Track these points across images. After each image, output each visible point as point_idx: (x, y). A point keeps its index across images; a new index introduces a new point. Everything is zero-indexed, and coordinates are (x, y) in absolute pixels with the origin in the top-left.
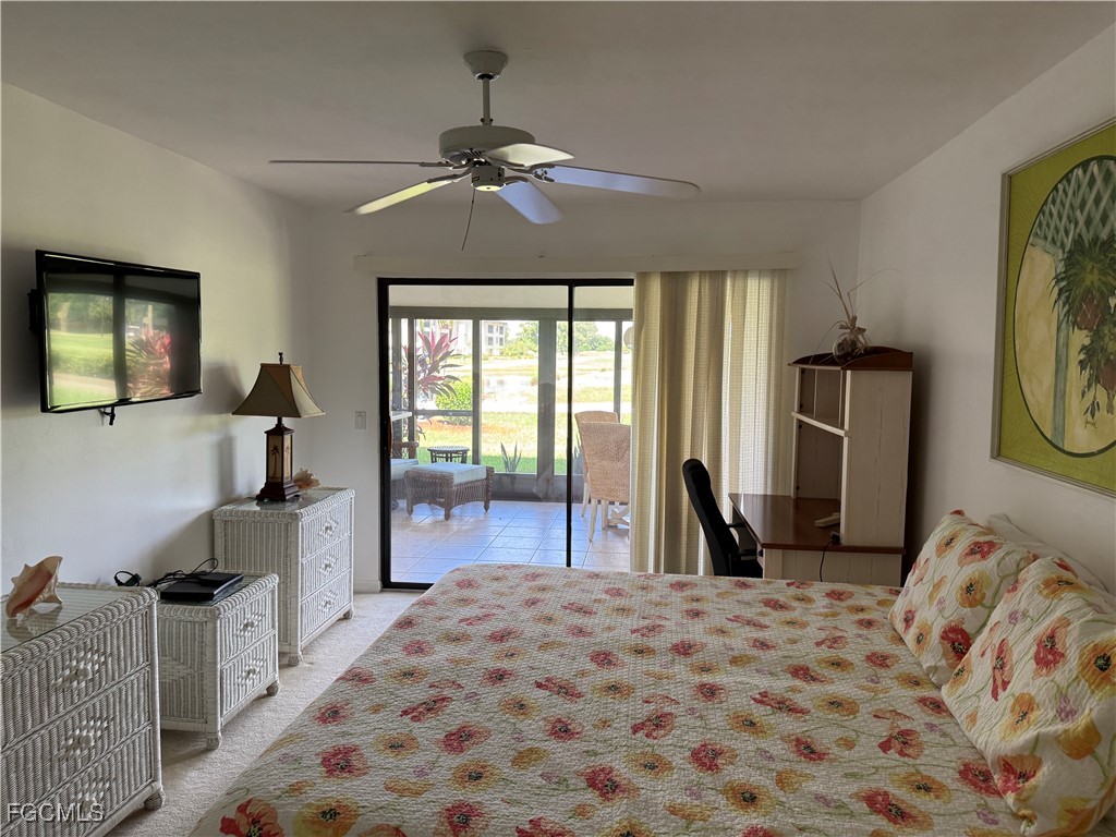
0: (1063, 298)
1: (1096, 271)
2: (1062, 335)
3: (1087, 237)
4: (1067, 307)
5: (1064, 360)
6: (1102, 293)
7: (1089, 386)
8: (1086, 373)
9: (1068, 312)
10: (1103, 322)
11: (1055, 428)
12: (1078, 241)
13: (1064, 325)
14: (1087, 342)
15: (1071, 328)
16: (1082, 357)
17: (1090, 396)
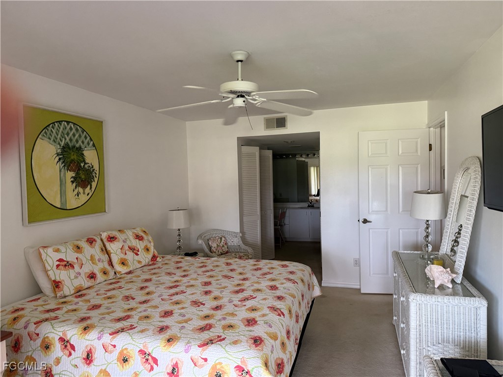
0: (61, 161)
1: (75, 155)
2: (62, 173)
3: (71, 145)
4: (63, 164)
5: (64, 180)
6: (78, 162)
7: (76, 188)
8: (74, 184)
9: (65, 166)
10: (79, 170)
11: (62, 203)
12: (67, 144)
13: (63, 170)
14: (74, 175)
15: (66, 171)
16: (72, 180)
17: (76, 191)
